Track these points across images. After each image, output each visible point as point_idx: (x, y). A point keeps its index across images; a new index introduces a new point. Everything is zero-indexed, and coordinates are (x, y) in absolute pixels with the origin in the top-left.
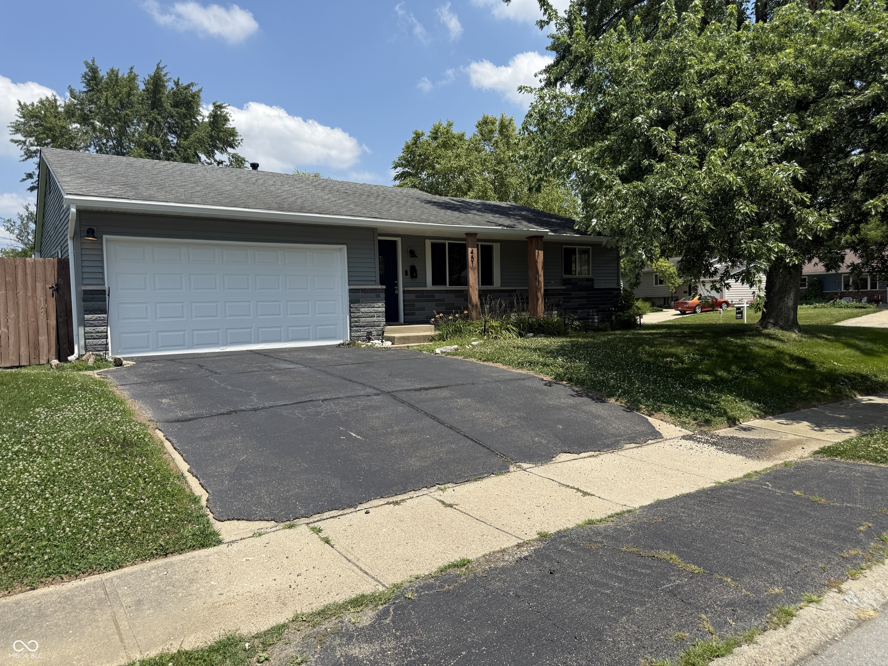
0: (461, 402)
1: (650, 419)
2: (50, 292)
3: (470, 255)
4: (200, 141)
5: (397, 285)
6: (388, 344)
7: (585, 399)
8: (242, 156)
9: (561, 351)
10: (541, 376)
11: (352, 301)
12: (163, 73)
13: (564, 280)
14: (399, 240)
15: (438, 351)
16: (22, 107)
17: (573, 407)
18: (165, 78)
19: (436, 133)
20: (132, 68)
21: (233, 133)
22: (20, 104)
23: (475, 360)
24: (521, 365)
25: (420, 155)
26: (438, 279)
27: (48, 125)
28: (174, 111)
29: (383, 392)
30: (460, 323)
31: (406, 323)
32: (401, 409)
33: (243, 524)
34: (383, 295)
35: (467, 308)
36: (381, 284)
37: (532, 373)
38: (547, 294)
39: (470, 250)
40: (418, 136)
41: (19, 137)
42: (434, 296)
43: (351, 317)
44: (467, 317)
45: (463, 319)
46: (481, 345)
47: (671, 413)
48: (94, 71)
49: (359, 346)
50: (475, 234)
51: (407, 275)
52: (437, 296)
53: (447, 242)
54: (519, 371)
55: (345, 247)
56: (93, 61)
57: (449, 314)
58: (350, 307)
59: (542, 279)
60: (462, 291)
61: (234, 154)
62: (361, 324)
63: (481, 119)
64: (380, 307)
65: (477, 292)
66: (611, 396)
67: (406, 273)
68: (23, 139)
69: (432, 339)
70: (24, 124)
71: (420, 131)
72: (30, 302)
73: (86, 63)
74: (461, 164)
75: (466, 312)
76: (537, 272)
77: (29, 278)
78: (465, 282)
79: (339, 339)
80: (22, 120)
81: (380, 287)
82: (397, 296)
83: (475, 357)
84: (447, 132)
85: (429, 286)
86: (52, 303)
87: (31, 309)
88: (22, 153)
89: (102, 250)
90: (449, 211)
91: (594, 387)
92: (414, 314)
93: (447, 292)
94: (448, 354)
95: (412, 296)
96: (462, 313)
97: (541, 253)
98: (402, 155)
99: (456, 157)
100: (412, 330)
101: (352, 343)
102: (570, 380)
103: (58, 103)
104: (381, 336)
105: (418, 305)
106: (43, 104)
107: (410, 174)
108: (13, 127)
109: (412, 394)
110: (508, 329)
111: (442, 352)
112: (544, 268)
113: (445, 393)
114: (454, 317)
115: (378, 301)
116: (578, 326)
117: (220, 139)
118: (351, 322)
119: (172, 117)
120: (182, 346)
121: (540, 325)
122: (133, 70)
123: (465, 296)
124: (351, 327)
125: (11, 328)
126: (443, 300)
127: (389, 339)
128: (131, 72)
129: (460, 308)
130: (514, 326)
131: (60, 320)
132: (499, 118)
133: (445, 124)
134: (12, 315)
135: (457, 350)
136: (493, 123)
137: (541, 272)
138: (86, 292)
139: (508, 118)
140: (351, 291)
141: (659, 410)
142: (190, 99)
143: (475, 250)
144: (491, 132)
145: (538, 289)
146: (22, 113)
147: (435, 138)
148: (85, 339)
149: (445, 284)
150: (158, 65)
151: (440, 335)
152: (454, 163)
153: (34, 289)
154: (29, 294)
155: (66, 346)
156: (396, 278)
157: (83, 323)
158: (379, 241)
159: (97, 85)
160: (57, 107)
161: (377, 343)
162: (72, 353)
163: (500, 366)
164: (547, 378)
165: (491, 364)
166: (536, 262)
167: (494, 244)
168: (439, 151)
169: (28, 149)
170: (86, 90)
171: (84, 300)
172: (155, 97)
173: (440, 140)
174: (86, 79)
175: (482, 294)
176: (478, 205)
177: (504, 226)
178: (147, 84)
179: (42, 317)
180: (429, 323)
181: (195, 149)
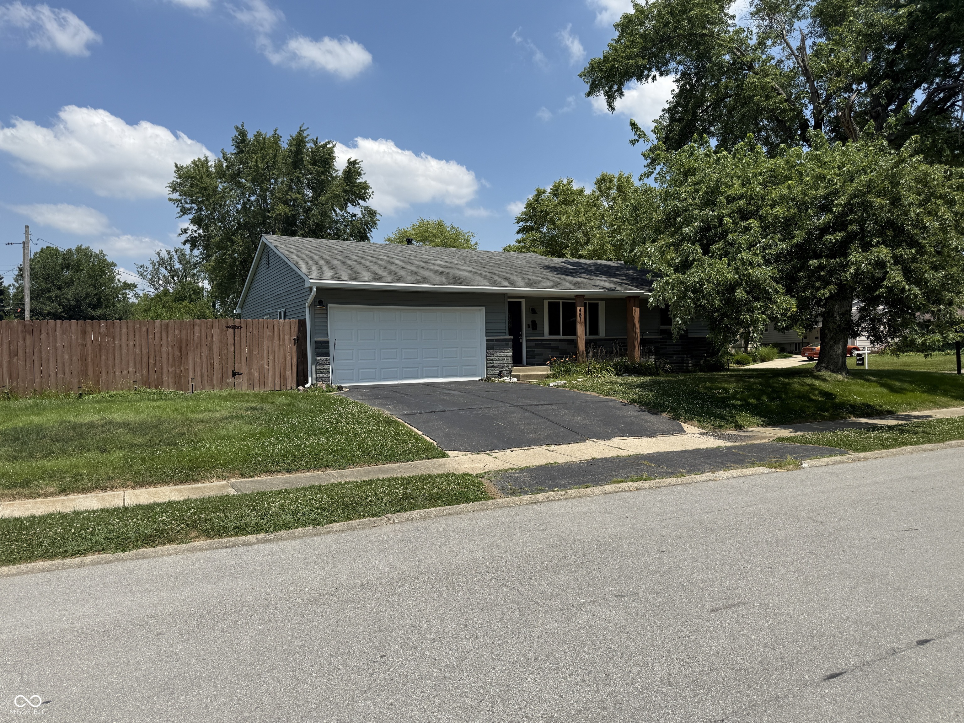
0: (563, 412)
1: (683, 424)
2: (293, 342)
3: (578, 313)
4: (336, 196)
5: (521, 335)
6: (515, 380)
7: (646, 413)
8: (373, 208)
9: (641, 386)
10: (621, 400)
11: (488, 348)
12: (305, 135)
13: (662, 330)
14: (523, 301)
15: (551, 384)
16: (178, 169)
17: (634, 416)
18: (307, 140)
19: (557, 191)
20: (276, 130)
21: (365, 186)
22: (176, 166)
23: (577, 391)
24: (608, 393)
25: (541, 212)
26: (554, 330)
27: (204, 185)
28: (311, 168)
29: (515, 406)
30: (569, 365)
31: (528, 365)
32: (526, 414)
33: (456, 452)
34: (511, 344)
35: (575, 354)
36: (510, 335)
37: (615, 398)
38: (643, 342)
39: (578, 308)
40: (540, 193)
41: (176, 196)
42: (550, 344)
43: (487, 360)
44: (576, 360)
45: (572, 362)
46: (584, 381)
47: (699, 421)
48: (243, 134)
49: (493, 381)
50: (583, 296)
51: (529, 327)
52: (553, 344)
53: (561, 301)
54: (607, 397)
55: (483, 308)
56: (243, 125)
57: (561, 358)
58: (487, 352)
59: (638, 330)
60: (573, 340)
61: (367, 207)
62: (495, 365)
63: (599, 177)
64: (509, 353)
65: (584, 341)
66: (663, 411)
67: (528, 326)
68: (180, 198)
69: (548, 377)
70: (180, 184)
71: (542, 188)
72: (282, 349)
73: (236, 128)
74: (580, 220)
75: (574, 357)
76: (634, 325)
77: (281, 333)
78: (574, 332)
79: (478, 376)
80: (179, 180)
81: (509, 337)
82: (521, 344)
83: (577, 388)
84: (567, 189)
85: (547, 336)
86: (294, 349)
87: (282, 353)
88: (179, 209)
89: (327, 314)
90: (563, 276)
91: (654, 407)
92: (534, 358)
93: (561, 340)
94: (559, 386)
95: (533, 344)
96: (570, 357)
97: (638, 310)
98: (524, 210)
99: (576, 214)
100: (532, 370)
101: (488, 379)
102: (640, 402)
103: (210, 164)
104: (510, 374)
105: (538, 351)
106: (196, 165)
107: (532, 229)
108: (171, 187)
109: (533, 407)
110: (607, 370)
111: (555, 386)
112: (640, 321)
113: (554, 407)
114: (565, 360)
115: (508, 348)
116: (670, 368)
117: (353, 194)
118: (487, 364)
119: (311, 174)
120: (373, 380)
121: (634, 367)
122: (277, 132)
123: (574, 343)
124: (487, 367)
125: (271, 365)
126: (558, 347)
127: (517, 377)
128: (276, 134)
129: (569, 354)
130: (613, 368)
131: (299, 361)
132: (617, 175)
133: (565, 181)
134: (271, 357)
135: (565, 384)
136: (611, 181)
137: (637, 325)
138: (317, 342)
139: (626, 175)
140: (487, 340)
141: (692, 419)
142: (327, 156)
143: (583, 309)
144: (610, 188)
145: (635, 339)
146: (179, 174)
147: (556, 195)
148: (316, 373)
149: (559, 334)
150: (301, 127)
151: (554, 374)
152: (574, 220)
153: (284, 341)
154: (281, 343)
155: (302, 378)
156: (520, 330)
157: (315, 363)
158: (509, 302)
159: (245, 147)
160: (208, 167)
161: (507, 379)
162: (307, 383)
163: (594, 394)
164: (625, 401)
165: (588, 393)
166: (633, 318)
167: (600, 302)
168: (559, 208)
169: (183, 207)
170: (235, 151)
171: (316, 348)
172: (296, 156)
173: (561, 198)
174: (236, 142)
175: (588, 343)
176: (589, 266)
177: (607, 289)
178: (290, 145)
179: (288, 358)
180: (546, 365)
181: (332, 204)
